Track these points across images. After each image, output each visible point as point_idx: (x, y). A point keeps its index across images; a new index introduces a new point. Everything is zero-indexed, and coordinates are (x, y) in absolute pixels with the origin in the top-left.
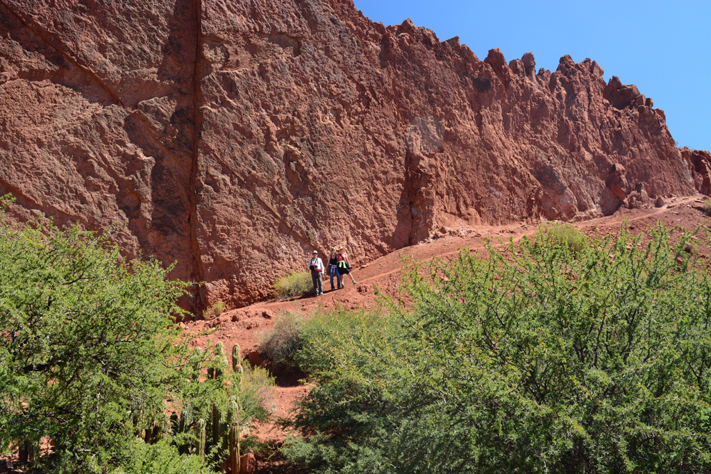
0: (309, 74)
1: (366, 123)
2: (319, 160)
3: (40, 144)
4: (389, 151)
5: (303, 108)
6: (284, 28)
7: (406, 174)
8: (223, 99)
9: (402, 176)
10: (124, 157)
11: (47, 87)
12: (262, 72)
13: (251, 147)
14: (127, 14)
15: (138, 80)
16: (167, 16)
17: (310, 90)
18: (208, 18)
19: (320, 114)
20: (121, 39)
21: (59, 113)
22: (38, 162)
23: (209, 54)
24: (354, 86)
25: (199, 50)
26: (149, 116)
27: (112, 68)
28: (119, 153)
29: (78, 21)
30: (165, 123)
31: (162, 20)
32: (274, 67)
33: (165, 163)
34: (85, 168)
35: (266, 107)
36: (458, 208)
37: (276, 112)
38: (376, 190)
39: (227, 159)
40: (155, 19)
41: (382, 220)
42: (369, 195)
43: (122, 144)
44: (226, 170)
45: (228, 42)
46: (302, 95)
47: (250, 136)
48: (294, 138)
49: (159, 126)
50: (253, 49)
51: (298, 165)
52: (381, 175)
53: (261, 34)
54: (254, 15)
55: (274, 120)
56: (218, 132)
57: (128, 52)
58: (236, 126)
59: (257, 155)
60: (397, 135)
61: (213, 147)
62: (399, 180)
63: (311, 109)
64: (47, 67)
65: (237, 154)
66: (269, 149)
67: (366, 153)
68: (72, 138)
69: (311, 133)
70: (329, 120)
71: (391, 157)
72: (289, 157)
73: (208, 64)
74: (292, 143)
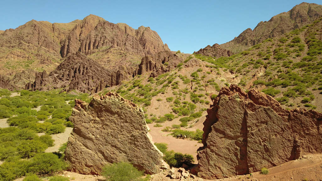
0: (269, 128)
1: (283, 136)
2: (271, 145)
3: (223, 148)
4: (289, 140)
5: (267, 136)
6: (264, 120)
7: (294, 145)
8: (251, 137)
9: (292, 145)
10: (235, 148)
11: (223, 139)
12: (259, 130)
13: (257, 145)
14: (234, 125)
15: (237, 136)
16: (241, 123)
17: (269, 132)
18: (248, 123)
19: (272, 136)
20: (234, 129)
21: (225, 143)
22: (223, 151)
23: (248, 129)
24: (280, 128)
25: (247, 129)
26: (238, 141)
27: (232, 134)
28: (234, 148)
29: (227, 128)
30: (241, 142)
31: (240, 124)
32: (261, 129)
33: (242, 148)
34: (229, 151)
35: (260, 137)
36: (309, 150)
37: (262, 137)
38: (285, 149)
39: (252, 148)
40: (239, 125)
41: (286, 155)
42: (283, 150)
43: (235, 146)
44: (252, 149)
45: (252, 126)
46: (268, 133)
47: (257, 143)
48: (266, 142)
49: (240, 143)
50: (257, 126)
51: (267, 147)
52: (287, 146)
53: (259, 123)
54: (257, 119)
55: (262, 139)
56: (250, 143)
57: (235, 131)
58: (254, 142)
59: (258, 146)
60: (291, 137)
61: (249, 146)
62: (291, 146)
63: (270, 135)
64: (223, 136)
65: (254, 146)
66: (260, 144)
67: (283, 142)
68: (227, 146)
69: (270, 140)
70: (274, 137)
71: (289, 142)
72: (265, 145)
73: (248, 131)
74: (265, 143)
